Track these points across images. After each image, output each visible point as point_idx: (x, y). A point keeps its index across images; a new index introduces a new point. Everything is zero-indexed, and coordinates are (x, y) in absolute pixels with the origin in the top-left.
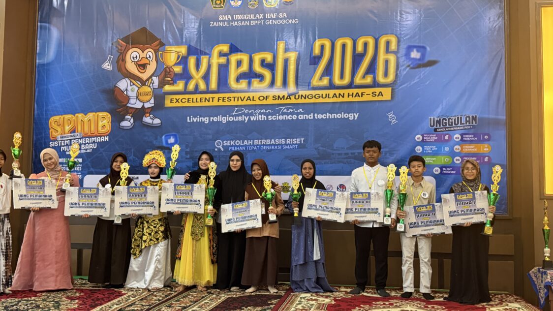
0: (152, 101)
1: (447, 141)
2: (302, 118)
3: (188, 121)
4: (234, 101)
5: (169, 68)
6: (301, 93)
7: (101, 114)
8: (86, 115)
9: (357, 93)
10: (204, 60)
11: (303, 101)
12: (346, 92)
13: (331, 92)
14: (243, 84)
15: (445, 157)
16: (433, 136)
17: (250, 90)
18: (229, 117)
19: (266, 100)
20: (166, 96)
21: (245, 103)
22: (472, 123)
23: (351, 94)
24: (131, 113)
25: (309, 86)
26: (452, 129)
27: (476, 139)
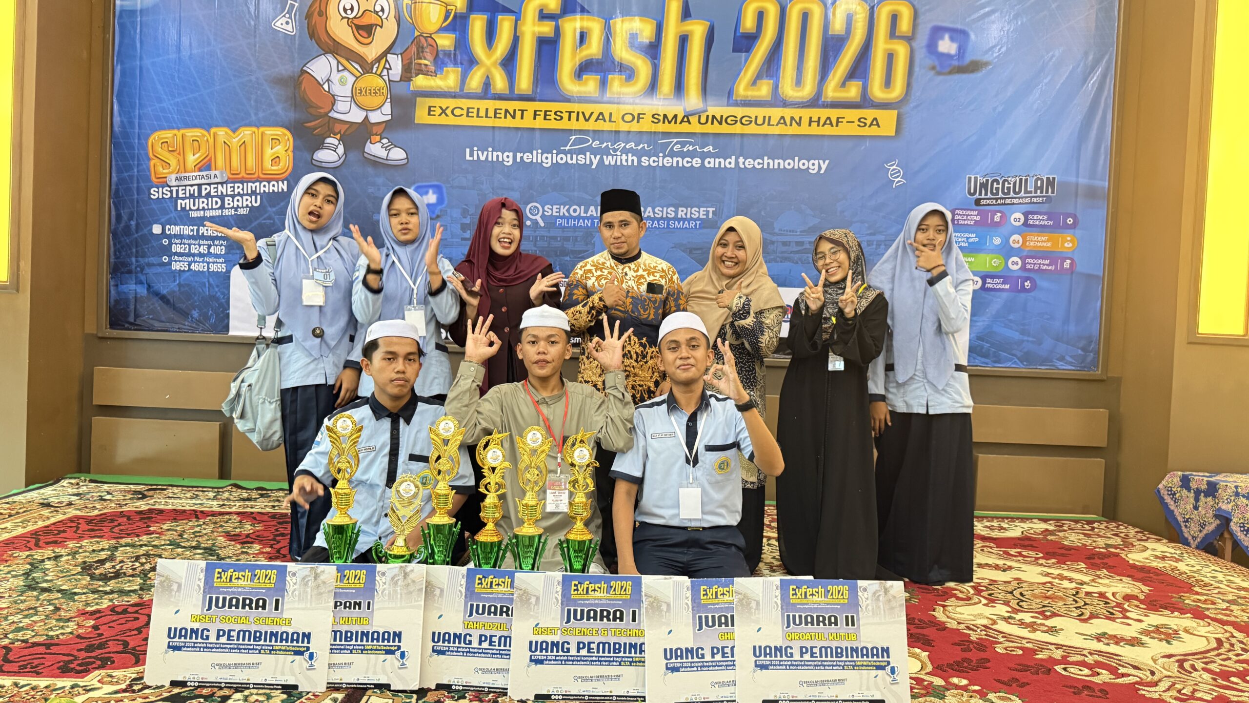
0: (387, 108)
1: (998, 225)
2: (712, 165)
3: (468, 158)
4: (569, 119)
5: (425, 37)
6: (713, 110)
7: (270, 131)
8: (234, 131)
9: (829, 118)
10: (505, 24)
11: (716, 128)
12: (806, 114)
13: (776, 113)
14: (590, 85)
15: (994, 256)
16: (972, 213)
17: (605, 99)
18: (557, 154)
19: (638, 122)
20: (419, 100)
21: (591, 125)
22: (1047, 192)
23: (815, 119)
24: (340, 132)
25: (729, 97)
26: (1008, 201)
27: (1051, 223)
